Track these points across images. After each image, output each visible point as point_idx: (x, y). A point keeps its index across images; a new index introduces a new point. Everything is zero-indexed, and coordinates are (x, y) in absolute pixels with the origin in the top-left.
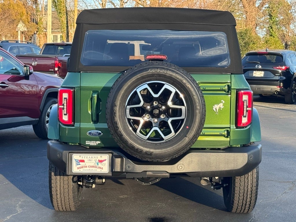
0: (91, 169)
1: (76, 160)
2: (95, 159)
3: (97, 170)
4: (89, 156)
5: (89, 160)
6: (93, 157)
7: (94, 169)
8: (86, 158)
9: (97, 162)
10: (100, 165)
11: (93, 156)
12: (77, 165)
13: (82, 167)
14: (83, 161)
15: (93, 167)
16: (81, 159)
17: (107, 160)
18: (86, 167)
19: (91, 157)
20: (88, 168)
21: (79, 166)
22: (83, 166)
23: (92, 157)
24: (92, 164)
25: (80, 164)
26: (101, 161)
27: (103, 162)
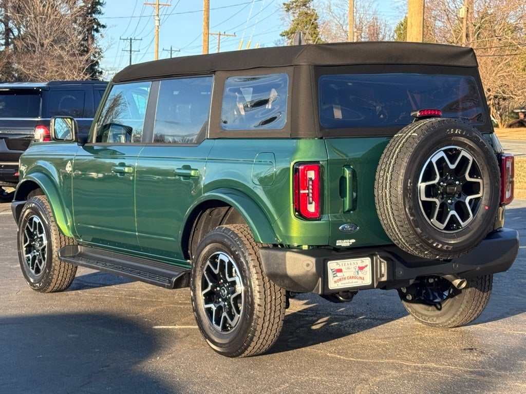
0: (350, 281)
1: (332, 270)
2: (354, 266)
3: (357, 282)
5: (348, 268)
6: (352, 264)
7: (354, 280)
8: (343, 265)
9: (357, 270)
10: (361, 274)
11: (352, 262)
12: (334, 277)
13: (340, 280)
14: (340, 271)
15: (353, 277)
16: (337, 267)
17: (368, 267)
18: (345, 279)
19: (349, 264)
20: (347, 281)
21: (336, 279)
22: (341, 277)
23: (351, 264)
24: (352, 274)
25: (337, 276)
26: (361, 268)
27: (364, 269)
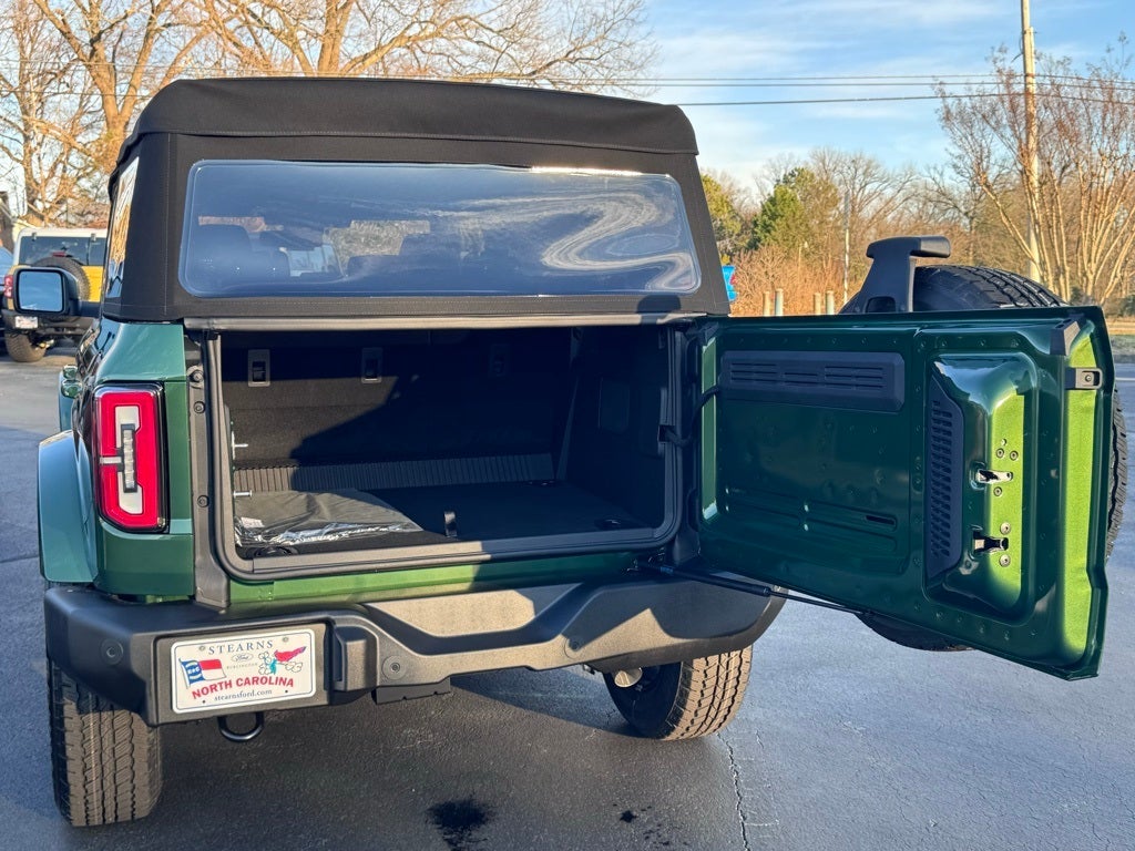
0: (247, 689)
1: (184, 664)
2: (261, 650)
3: (270, 692)
4: (236, 644)
5: (241, 658)
6: (254, 646)
7: (258, 688)
8: (225, 650)
9: (269, 661)
10: (282, 670)
11: (254, 642)
12: (191, 681)
13: (213, 688)
14: (215, 664)
15: (255, 680)
16: (206, 656)
17: (307, 651)
18: (229, 684)
19: (245, 647)
20: (235, 690)
21: (198, 686)
22: (216, 682)
23: (249, 646)
24: (252, 673)
25: (201, 679)
26: (284, 657)
27: (294, 659)
